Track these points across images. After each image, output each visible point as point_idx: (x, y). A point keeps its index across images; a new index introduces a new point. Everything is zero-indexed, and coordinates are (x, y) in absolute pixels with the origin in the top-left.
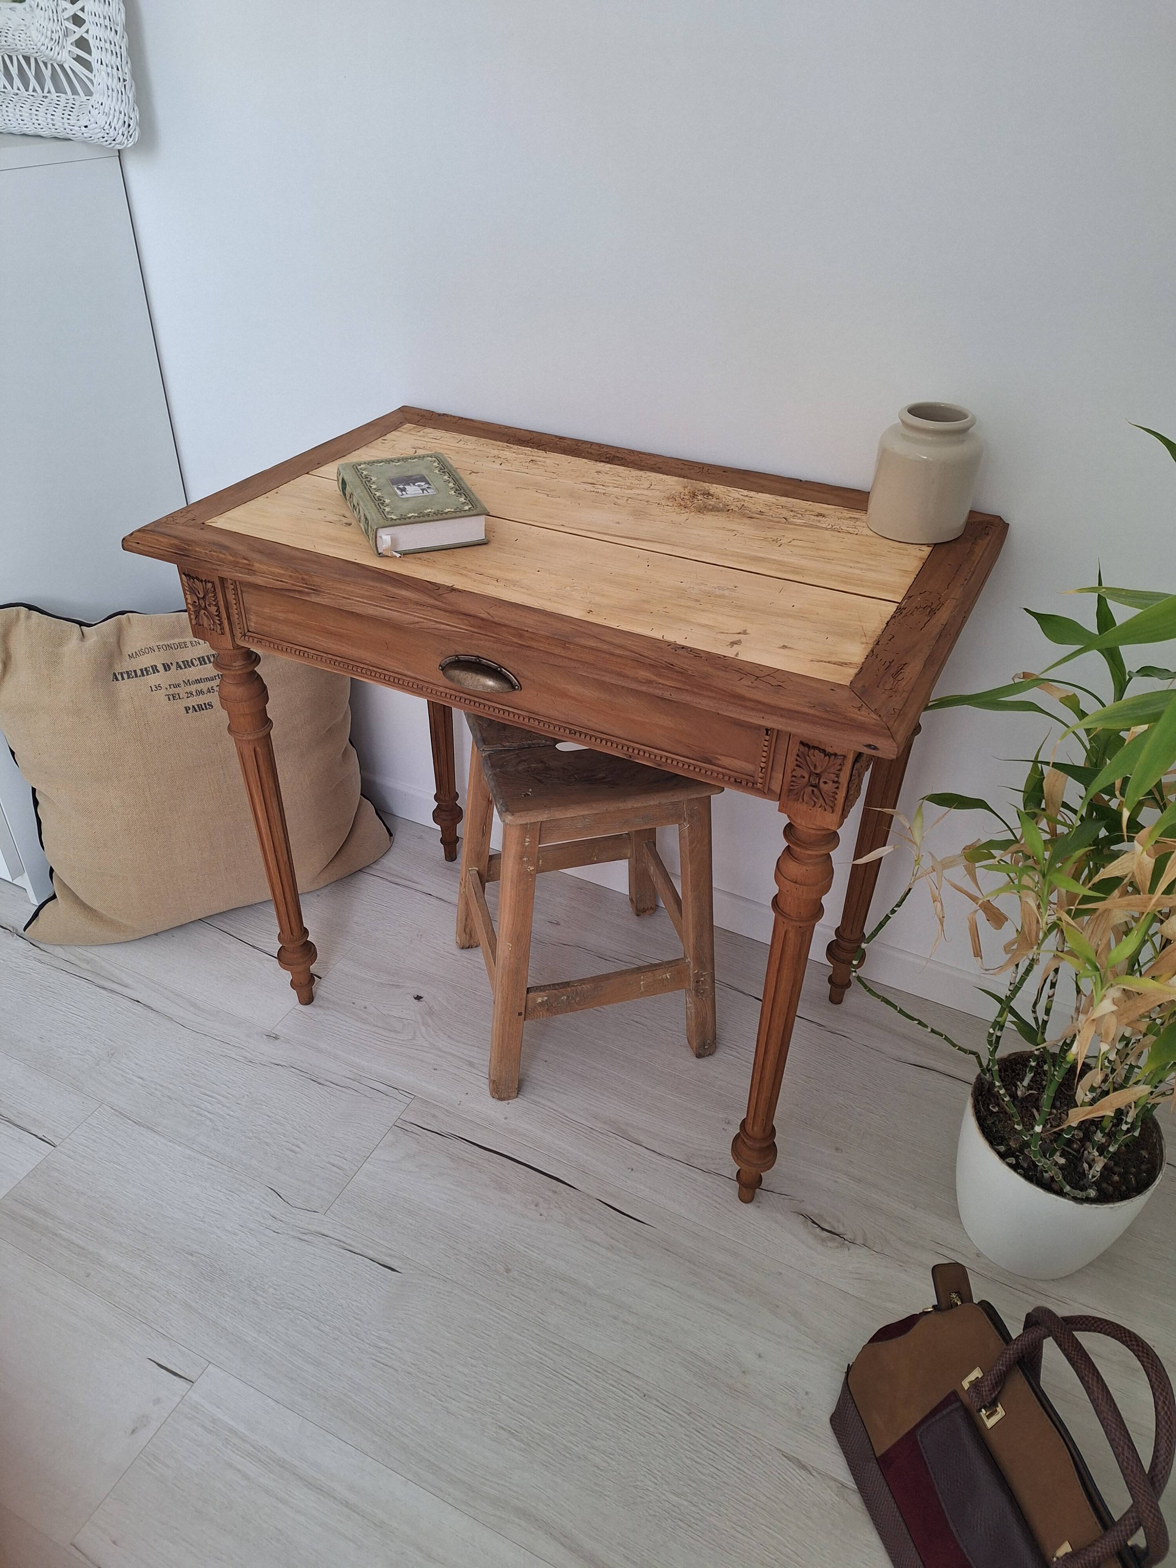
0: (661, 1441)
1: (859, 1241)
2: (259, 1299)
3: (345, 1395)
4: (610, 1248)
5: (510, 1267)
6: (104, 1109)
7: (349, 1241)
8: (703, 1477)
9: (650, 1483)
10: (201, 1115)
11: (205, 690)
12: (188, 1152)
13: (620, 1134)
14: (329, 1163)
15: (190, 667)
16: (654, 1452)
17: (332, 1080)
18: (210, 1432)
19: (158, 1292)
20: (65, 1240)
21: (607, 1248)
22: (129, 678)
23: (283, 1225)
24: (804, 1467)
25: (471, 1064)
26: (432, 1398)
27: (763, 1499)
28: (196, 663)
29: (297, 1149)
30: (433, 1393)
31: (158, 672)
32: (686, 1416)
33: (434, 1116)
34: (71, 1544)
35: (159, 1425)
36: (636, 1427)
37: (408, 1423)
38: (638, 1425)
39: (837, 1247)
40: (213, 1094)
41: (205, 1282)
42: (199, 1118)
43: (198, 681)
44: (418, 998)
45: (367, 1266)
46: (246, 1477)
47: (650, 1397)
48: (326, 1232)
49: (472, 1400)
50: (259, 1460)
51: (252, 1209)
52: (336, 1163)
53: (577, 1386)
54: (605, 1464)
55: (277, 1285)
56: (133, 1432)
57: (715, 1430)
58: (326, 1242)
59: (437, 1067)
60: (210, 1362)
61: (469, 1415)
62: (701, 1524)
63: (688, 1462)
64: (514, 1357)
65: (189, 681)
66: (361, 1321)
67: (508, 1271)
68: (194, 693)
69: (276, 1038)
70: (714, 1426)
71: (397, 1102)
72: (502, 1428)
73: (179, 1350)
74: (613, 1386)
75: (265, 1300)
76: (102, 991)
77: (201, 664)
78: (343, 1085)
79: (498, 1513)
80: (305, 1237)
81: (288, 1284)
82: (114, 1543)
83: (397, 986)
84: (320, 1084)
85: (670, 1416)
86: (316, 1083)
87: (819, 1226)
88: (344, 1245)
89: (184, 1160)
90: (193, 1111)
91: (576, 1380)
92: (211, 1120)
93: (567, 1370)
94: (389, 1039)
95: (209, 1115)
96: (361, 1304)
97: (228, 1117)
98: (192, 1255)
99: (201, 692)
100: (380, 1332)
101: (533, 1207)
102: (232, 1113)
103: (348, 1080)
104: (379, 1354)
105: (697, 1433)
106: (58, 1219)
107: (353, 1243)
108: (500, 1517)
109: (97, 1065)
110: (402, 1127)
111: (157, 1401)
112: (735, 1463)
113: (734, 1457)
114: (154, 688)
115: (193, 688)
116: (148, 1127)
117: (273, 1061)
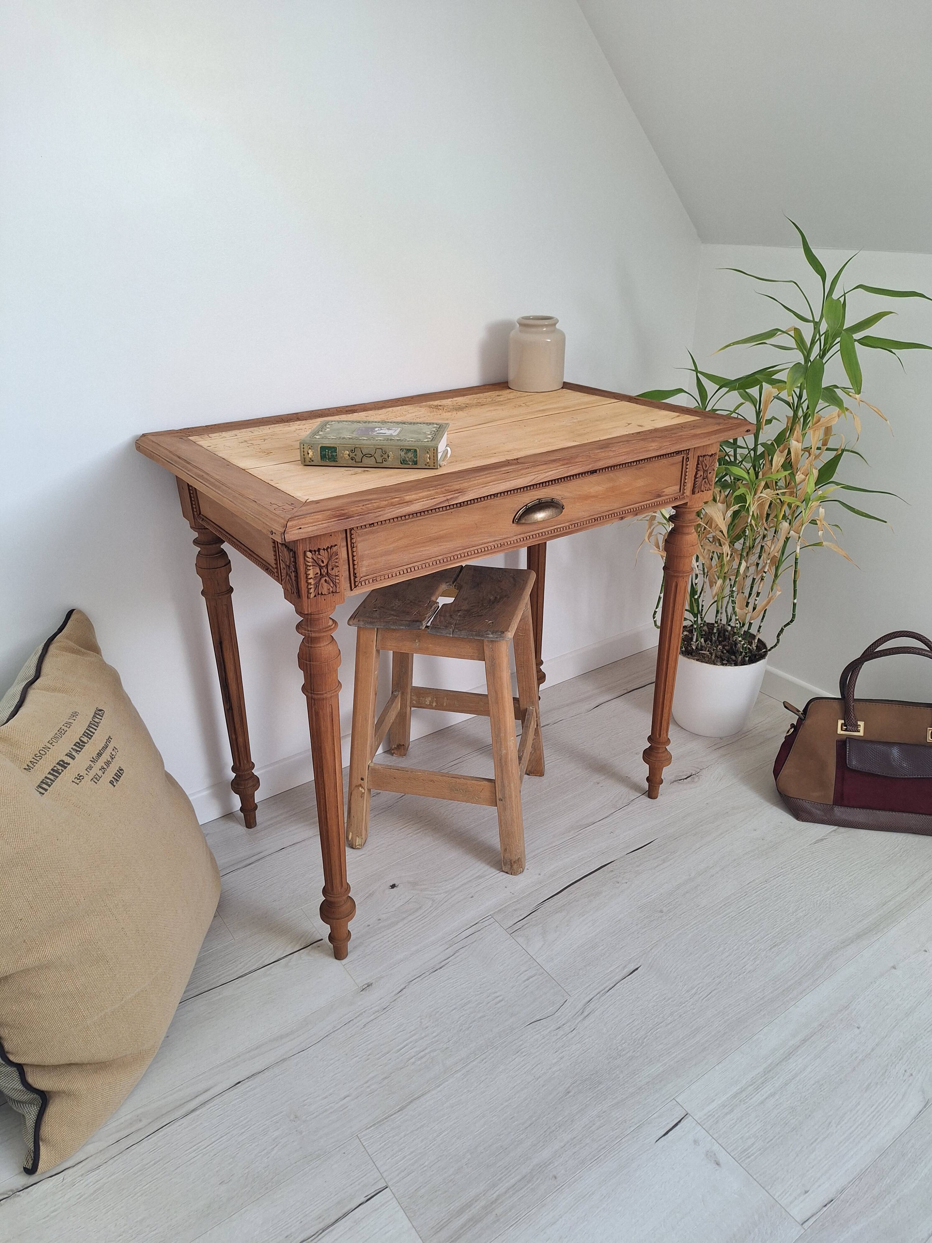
0: (796, 885)
1: (698, 770)
2: (628, 1055)
3: (725, 1022)
4: (664, 861)
5: (659, 910)
6: (364, 1136)
7: (602, 988)
8: (820, 877)
9: (819, 898)
10: (422, 1058)
11: (110, 759)
12: (459, 1075)
13: (582, 828)
14: (525, 981)
15: (84, 746)
16: (800, 890)
17: (443, 959)
18: (732, 1111)
19: (594, 1124)
20: (506, 1192)
21: (664, 862)
22: (49, 786)
23: (568, 1024)
24: (822, 840)
25: (480, 877)
26: (741, 976)
27: (836, 860)
28: (85, 739)
29: (500, 998)
30: (738, 974)
31: (69, 764)
32: (782, 870)
33: (515, 910)
34: (802, 1224)
35: (718, 1144)
36: (784, 892)
37: (755, 993)
38: (784, 890)
39: (699, 779)
40: (405, 1043)
41: (599, 1088)
42: (424, 1060)
43: (99, 755)
44: (393, 886)
45: (627, 983)
46: (772, 1095)
47: (768, 880)
48: (588, 999)
49: (747, 958)
50: (762, 1083)
51: (543, 1041)
52: (526, 978)
53: (753, 907)
54: (804, 912)
55: (621, 1040)
56: (718, 1164)
57: (794, 863)
58: (597, 1001)
59: (470, 896)
60: (674, 1099)
61: (758, 962)
62: (846, 887)
63: (809, 879)
64: (724, 929)
65: (93, 758)
66: (671, 998)
67: (661, 911)
68: (105, 767)
69: (369, 985)
70: (792, 862)
71: (489, 926)
72: (771, 949)
73: (655, 1118)
74: (756, 892)
75: (632, 1051)
76: (198, 1112)
77: (90, 739)
78: (452, 954)
79: (825, 967)
80: (586, 1014)
81: (623, 1034)
82: (806, 1192)
83: (371, 895)
84: (441, 968)
85: (781, 876)
86: (439, 971)
87: (683, 779)
88: (603, 992)
89: (465, 1079)
90: (413, 1063)
91: (748, 906)
92: (435, 1050)
93: (741, 908)
94: (424, 914)
95: (427, 1051)
96: (656, 995)
97: (437, 1038)
98: (569, 1092)
99: (108, 763)
100: (683, 990)
101: (618, 885)
102: (434, 1034)
103: (448, 950)
104: (700, 996)
105: (794, 870)
106: (481, 1194)
107: (605, 985)
108: (827, 967)
109: (301, 1133)
110: (514, 931)
111: (696, 1142)
112: (814, 862)
113: (811, 862)
114: (76, 780)
115: (101, 762)
116: (411, 1102)
117: (394, 993)
